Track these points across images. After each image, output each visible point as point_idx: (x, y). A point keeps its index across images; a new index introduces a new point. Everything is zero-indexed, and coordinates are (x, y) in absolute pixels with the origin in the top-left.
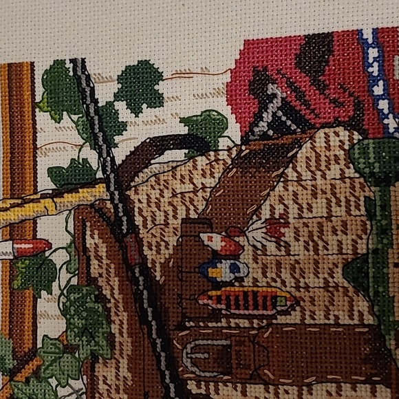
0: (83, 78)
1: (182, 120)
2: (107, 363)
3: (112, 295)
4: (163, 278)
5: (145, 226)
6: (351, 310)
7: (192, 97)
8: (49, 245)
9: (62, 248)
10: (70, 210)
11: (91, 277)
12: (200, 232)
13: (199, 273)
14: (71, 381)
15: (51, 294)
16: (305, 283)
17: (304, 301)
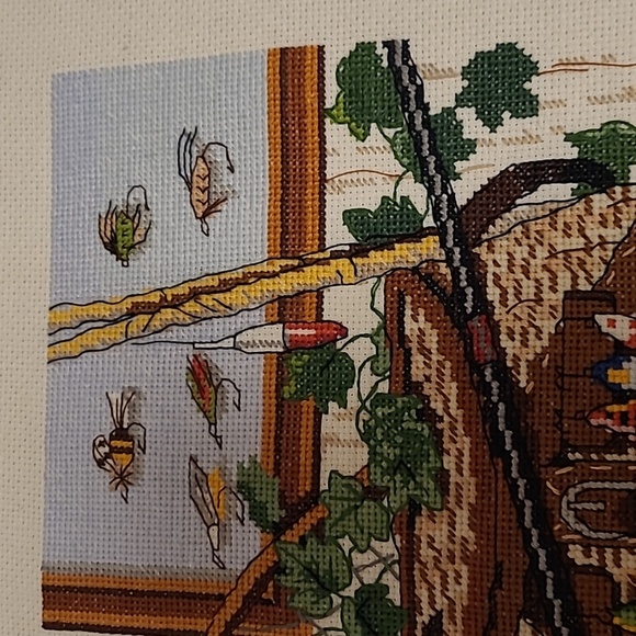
0: (405, 70)
1: (568, 137)
2: (435, 516)
3: (446, 410)
5: (504, 302)
7: (585, 101)
8: (343, 331)
9: (366, 336)
10: (379, 277)
11: (411, 382)
12: (594, 313)
13: (591, 377)
14: (374, 543)
15: (345, 408)
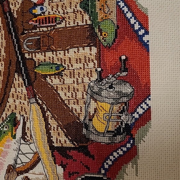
4: (17, 16)
6: (83, 20)
16: (67, 11)
17: (66, 18)
